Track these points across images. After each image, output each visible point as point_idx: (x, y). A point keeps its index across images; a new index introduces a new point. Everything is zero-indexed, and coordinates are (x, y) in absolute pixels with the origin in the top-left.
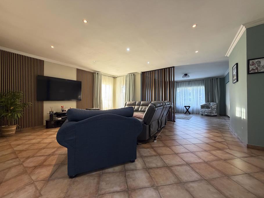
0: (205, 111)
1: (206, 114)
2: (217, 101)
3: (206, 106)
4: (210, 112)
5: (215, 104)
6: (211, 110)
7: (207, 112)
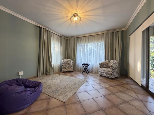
0: (104, 71)
1: (105, 75)
2: (118, 58)
3: (105, 65)
4: (110, 74)
5: (116, 63)
6: (111, 71)
7: (106, 73)
